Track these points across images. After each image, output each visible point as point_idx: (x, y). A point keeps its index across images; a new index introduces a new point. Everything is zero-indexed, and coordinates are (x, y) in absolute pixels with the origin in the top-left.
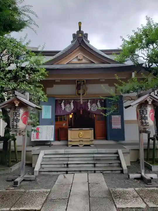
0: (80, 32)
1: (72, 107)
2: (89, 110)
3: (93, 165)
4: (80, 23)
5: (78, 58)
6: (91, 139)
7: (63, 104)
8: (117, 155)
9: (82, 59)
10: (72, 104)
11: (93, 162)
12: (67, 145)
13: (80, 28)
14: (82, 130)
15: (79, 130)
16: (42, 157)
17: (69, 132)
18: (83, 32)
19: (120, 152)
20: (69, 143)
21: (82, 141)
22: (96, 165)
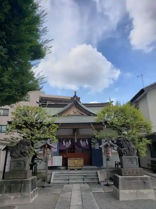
0: (75, 96)
1: (70, 143)
3: (82, 180)
4: (75, 92)
5: (74, 112)
6: (82, 165)
7: (64, 142)
8: (96, 174)
9: (76, 113)
10: (70, 141)
11: (83, 178)
12: (67, 169)
13: (75, 94)
14: (76, 159)
16: (54, 176)
17: (69, 160)
18: (77, 96)
19: (99, 172)
20: (68, 168)
21: (76, 166)
22: (85, 180)
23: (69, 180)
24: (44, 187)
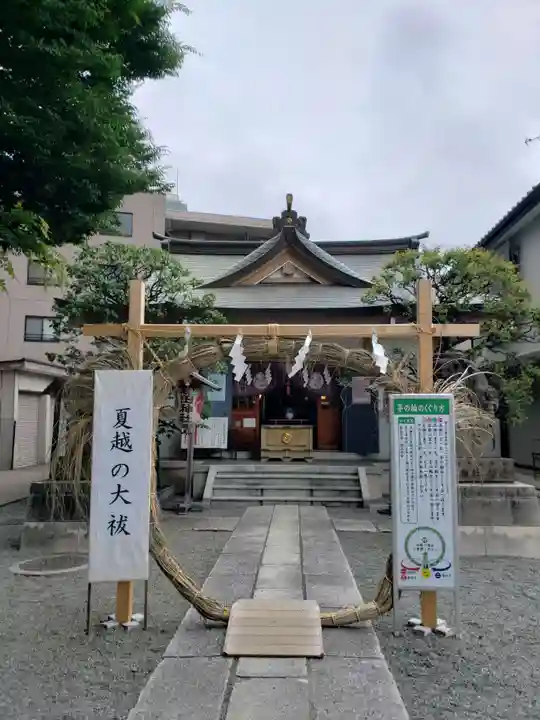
0: (289, 213)
1: (269, 379)
2: (305, 385)
3: (309, 492)
4: (290, 197)
5: (284, 271)
6: (308, 448)
8: (355, 477)
9: (292, 274)
10: (268, 371)
11: (309, 487)
13: (289, 206)
14: (288, 428)
15: (283, 428)
16: (213, 478)
18: (295, 213)
19: (362, 471)
20: (263, 454)
21: (289, 450)
22: (315, 493)
23: (265, 492)
24: (183, 510)
